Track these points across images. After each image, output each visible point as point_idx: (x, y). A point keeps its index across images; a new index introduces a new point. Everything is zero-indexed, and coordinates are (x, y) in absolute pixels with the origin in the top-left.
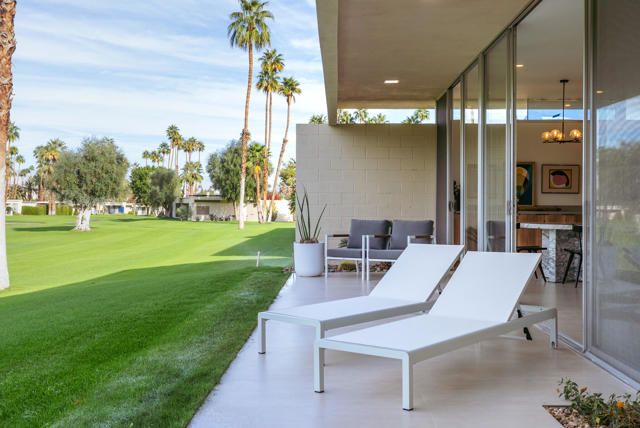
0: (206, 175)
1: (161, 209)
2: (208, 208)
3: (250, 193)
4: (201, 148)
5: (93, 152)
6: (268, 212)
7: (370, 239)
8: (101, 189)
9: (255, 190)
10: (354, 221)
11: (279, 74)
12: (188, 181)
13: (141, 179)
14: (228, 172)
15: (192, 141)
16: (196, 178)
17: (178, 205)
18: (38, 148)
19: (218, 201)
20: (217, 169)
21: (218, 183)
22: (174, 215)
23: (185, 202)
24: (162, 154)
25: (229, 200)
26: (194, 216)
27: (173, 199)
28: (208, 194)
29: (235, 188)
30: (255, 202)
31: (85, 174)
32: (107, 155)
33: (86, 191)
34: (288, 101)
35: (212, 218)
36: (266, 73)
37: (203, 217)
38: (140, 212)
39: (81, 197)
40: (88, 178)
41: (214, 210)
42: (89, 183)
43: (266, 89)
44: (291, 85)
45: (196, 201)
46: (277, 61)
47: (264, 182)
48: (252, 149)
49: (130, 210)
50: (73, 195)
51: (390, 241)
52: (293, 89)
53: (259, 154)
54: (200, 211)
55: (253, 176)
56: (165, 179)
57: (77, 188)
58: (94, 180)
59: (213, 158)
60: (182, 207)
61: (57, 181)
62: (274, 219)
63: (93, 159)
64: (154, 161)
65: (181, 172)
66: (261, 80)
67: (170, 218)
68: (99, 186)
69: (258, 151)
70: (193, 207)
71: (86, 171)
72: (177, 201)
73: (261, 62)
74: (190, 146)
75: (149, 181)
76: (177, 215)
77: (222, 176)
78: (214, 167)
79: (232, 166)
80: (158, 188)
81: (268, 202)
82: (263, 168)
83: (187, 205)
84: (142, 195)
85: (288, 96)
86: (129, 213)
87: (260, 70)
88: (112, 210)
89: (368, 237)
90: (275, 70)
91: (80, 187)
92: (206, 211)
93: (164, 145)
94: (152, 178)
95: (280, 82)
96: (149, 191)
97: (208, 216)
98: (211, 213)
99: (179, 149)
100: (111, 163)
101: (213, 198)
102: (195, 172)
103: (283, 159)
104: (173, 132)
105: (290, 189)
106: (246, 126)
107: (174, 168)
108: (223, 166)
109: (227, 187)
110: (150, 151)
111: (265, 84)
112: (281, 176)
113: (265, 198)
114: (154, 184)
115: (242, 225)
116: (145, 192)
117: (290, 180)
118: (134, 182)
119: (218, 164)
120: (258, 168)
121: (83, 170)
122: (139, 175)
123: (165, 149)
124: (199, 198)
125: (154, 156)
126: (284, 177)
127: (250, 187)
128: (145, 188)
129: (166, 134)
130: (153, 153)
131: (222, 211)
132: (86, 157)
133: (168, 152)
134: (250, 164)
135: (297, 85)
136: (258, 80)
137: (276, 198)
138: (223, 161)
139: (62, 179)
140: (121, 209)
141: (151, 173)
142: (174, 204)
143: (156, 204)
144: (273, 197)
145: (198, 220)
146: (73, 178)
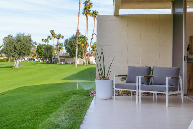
0: (64, 47)
1: (48, 60)
2: (65, 59)
3: (80, 54)
4: (63, 37)
5: (20, 38)
6: (87, 61)
7: (141, 78)
8: (23, 52)
9: (82, 52)
10: (130, 67)
11: (91, 9)
12: (58, 50)
13: (40, 49)
14: (72, 46)
15: (59, 35)
16: (61, 49)
17: (54, 59)
18: (5, 38)
19: (69, 57)
20: (68, 45)
21: (68, 50)
22: (52, 62)
23: (56, 57)
24: (48, 40)
25: (72, 56)
26: (60, 62)
27: (52, 56)
28: (65, 54)
29: (74, 52)
30: (82, 57)
31: (17, 46)
32: (25, 39)
33: (17, 53)
34: (94, 19)
35: (66, 63)
36: (86, 8)
37: (63, 63)
38: (41, 61)
39: (15, 55)
40: (18, 48)
41: (67, 60)
42: (18, 50)
43: (86, 15)
44: (95, 13)
45: (60, 57)
46: (90, 4)
47: (85, 50)
48: (81, 37)
49: (37, 60)
50: (12, 54)
51: (152, 80)
52: (96, 15)
53: (83, 39)
54: (62, 60)
55: (81, 47)
56: (49, 49)
57: (14, 52)
58: (20, 49)
59: (66, 41)
60: (55, 59)
61: (6, 49)
62: (89, 63)
63: (20, 41)
64: (46, 42)
65: (55, 46)
66: (84, 11)
67: (51, 63)
68: (22, 51)
69: (83, 38)
70: (59, 59)
71: (17, 45)
72: (53, 57)
73: (84, 4)
74: (59, 37)
75: (43, 50)
76: (53, 62)
77: (70, 47)
78: (67, 44)
79: (73, 44)
80: (46, 52)
81: (87, 57)
82: (85, 45)
83: (57, 58)
84: (41, 55)
85: (94, 17)
86: (37, 61)
87: (84, 7)
88: (30, 60)
89: (140, 77)
90: (89, 7)
91: (15, 51)
92: (64, 60)
93: (49, 37)
94: (44, 48)
95: (91, 12)
96: (43, 53)
97: (64, 63)
98: (66, 61)
99: (54, 38)
100: (27, 42)
101: (67, 56)
102: (60, 46)
103: (92, 41)
104: (52, 32)
105: (95, 52)
106: (78, 28)
107: (53, 45)
108: (70, 44)
109: (72, 52)
110: (44, 39)
111: (85, 12)
112: (92, 48)
113: (86, 55)
114: (45, 51)
115: (76, 66)
116: (42, 54)
117: (95, 49)
118: (38, 50)
119: (68, 43)
120: (83, 45)
121: (16, 45)
122: (40, 47)
123: (49, 38)
124: (61, 56)
125: (46, 41)
126: (93, 48)
127: (80, 51)
128: (42, 52)
129: (50, 32)
130: (46, 40)
131: (70, 61)
132: (17, 40)
133: (51, 39)
134: (80, 43)
135: (98, 13)
136: (83, 11)
137: (90, 56)
138: (70, 42)
139: (8, 49)
140: (34, 60)
141: (44, 47)
142: (52, 58)
143: (46, 58)
144: (89, 56)
145: (61, 64)
146: (12, 48)
